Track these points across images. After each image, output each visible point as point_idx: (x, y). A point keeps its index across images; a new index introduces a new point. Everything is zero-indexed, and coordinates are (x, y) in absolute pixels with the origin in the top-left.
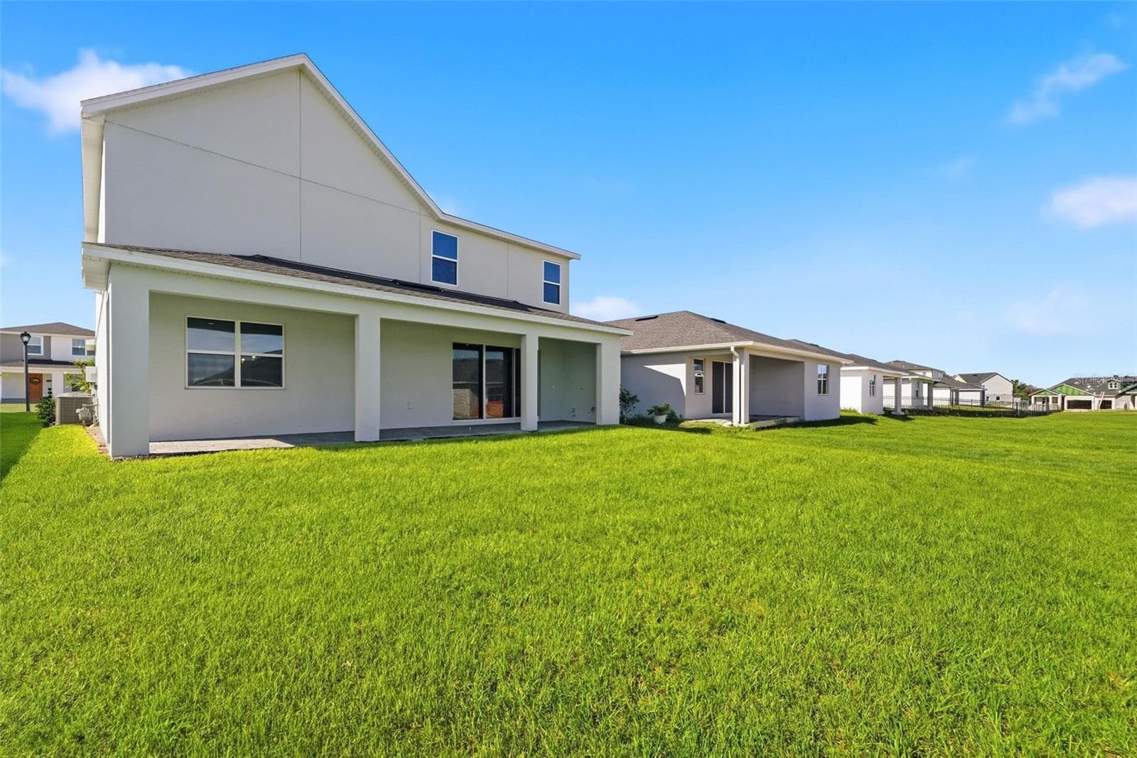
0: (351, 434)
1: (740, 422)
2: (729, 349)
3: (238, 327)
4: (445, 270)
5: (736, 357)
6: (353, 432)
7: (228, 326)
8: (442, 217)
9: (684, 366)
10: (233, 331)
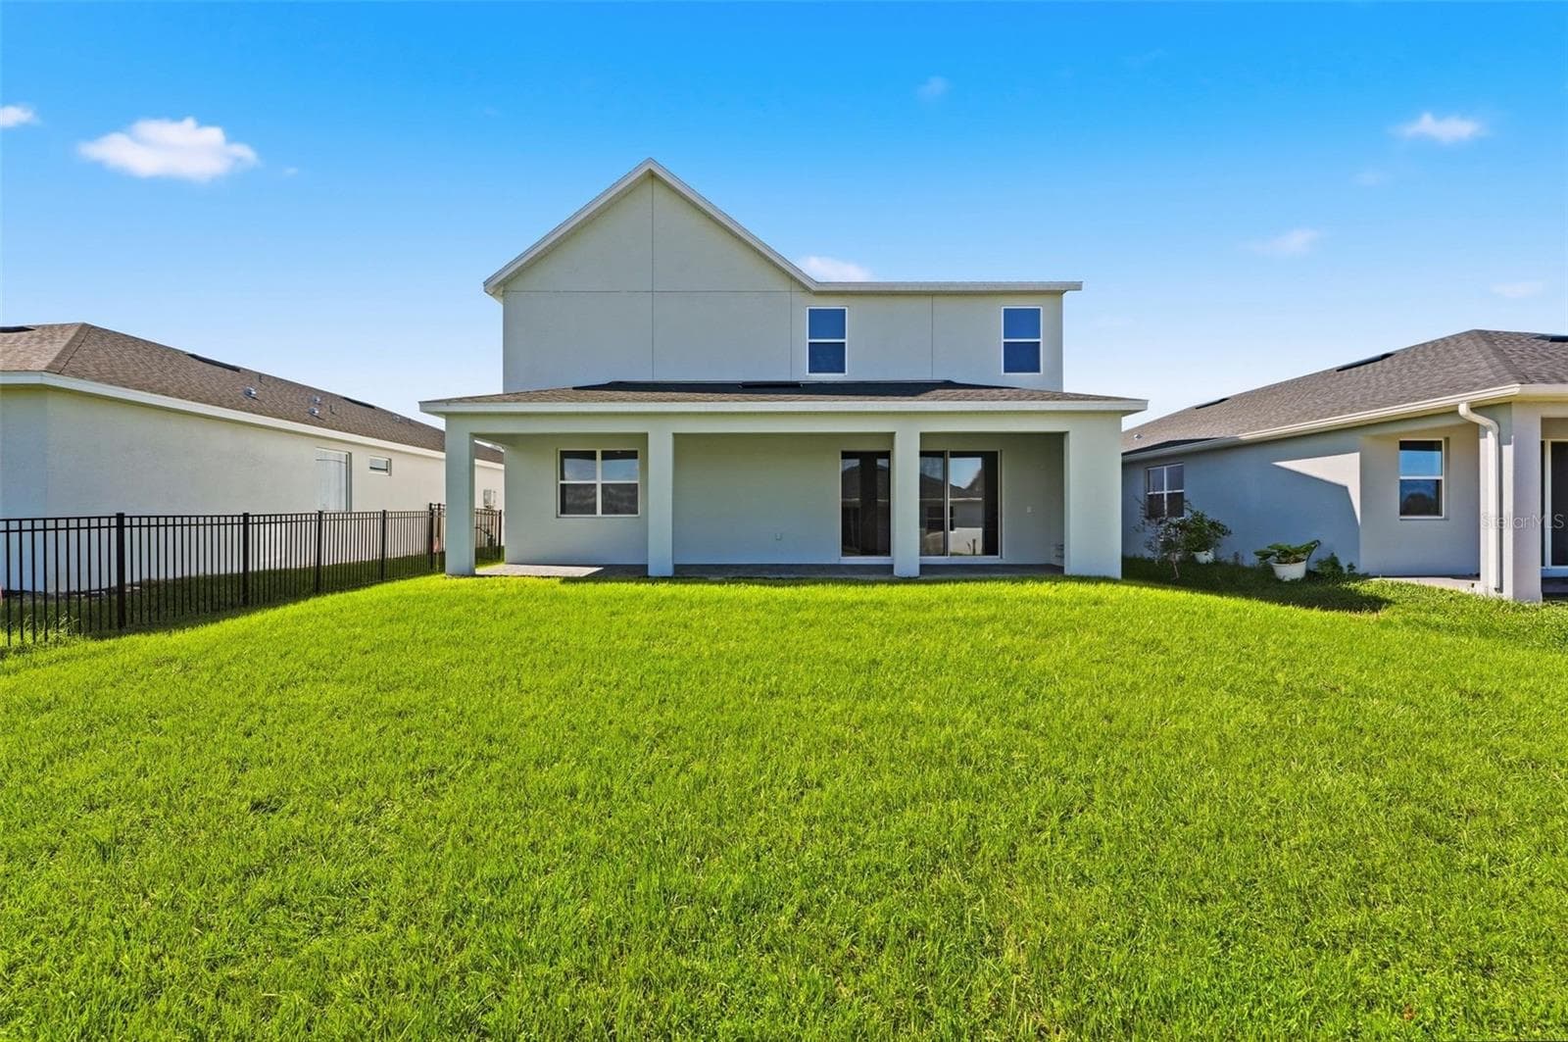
0: (645, 567)
1: (1500, 589)
2: (1453, 412)
3: (599, 456)
4: (827, 356)
5: (1486, 429)
6: (647, 566)
7: (590, 455)
8: (814, 288)
9: (1355, 458)
10: (595, 459)
